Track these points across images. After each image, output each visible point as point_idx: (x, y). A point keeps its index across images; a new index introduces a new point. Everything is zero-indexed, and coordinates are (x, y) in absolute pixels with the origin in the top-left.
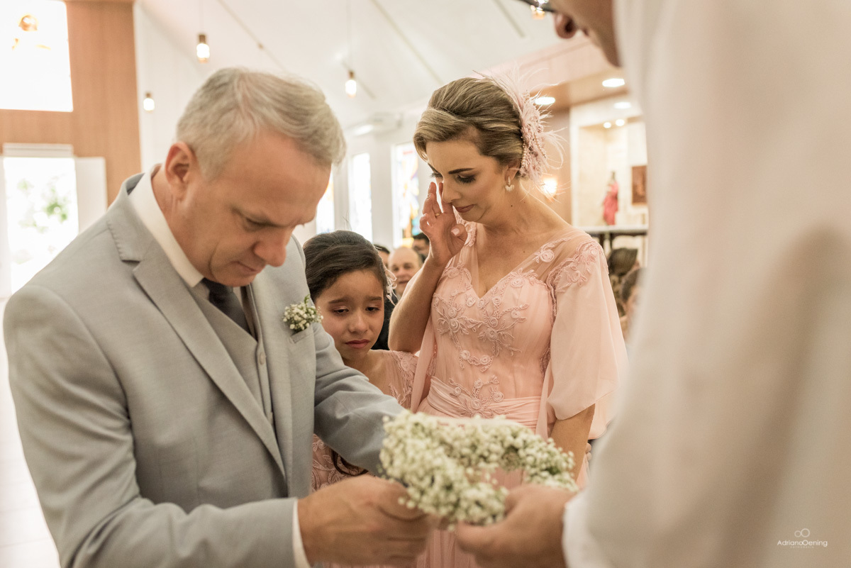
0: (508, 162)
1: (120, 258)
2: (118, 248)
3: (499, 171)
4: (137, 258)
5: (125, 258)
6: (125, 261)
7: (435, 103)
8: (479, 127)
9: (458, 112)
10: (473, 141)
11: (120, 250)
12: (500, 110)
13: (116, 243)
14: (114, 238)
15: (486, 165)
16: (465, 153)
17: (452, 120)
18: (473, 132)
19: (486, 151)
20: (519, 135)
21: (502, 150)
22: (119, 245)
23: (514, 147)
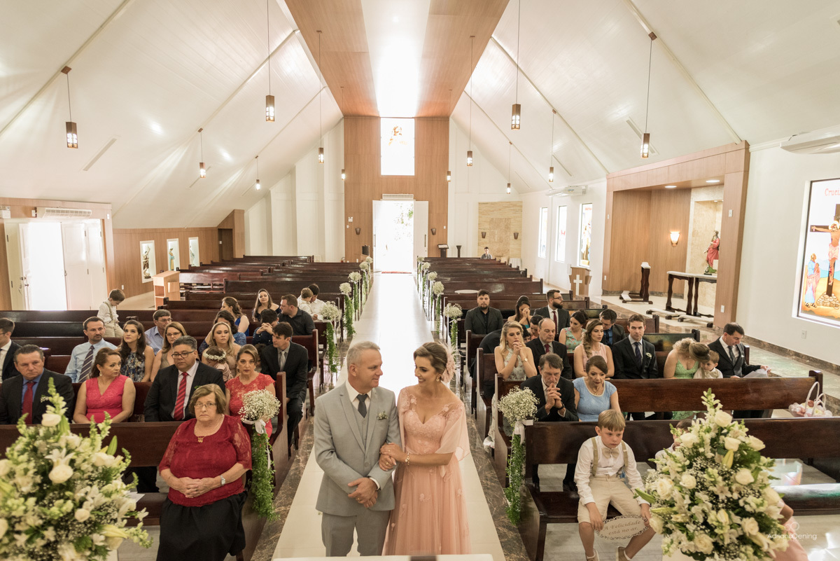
0: (438, 371)
3: (435, 373)
7: (423, 346)
8: (433, 356)
9: (429, 350)
10: (430, 360)
12: (443, 355)
15: (432, 369)
16: (426, 362)
17: (427, 351)
18: (431, 357)
19: (433, 365)
20: (445, 365)
21: (438, 367)
23: (441, 367)
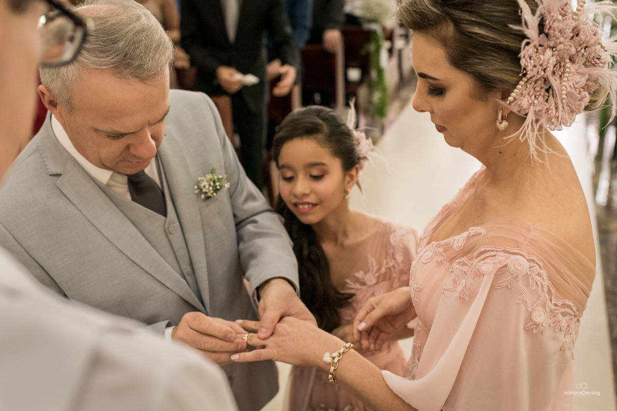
1: (48, 173)
2: (46, 165)
4: (59, 173)
5: (51, 174)
6: (51, 175)
11: (47, 167)
13: (44, 162)
14: (42, 157)
22: (46, 163)
